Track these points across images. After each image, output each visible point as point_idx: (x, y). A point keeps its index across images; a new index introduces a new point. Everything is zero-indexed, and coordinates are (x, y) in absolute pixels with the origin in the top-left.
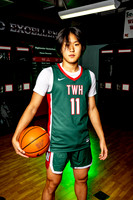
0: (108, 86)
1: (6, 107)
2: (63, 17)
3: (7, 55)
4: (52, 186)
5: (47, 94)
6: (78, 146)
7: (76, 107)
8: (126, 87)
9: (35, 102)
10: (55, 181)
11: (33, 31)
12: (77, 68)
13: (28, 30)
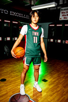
2: (33, 9)
3: (8, 25)
4: (25, 71)
5: (25, 35)
6: (36, 55)
7: (36, 40)
9: (21, 37)
10: (27, 69)
11: (20, 15)
12: (37, 26)
13: (18, 15)
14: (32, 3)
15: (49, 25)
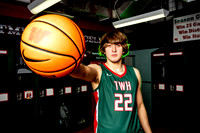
0: (162, 87)
1: (65, 108)
8: (180, 88)
11: (91, 39)
14: (114, 16)
15: (152, 54)
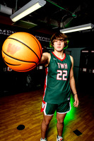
0: (85, 70)
14: (61, 26)
15: (81, 51)
